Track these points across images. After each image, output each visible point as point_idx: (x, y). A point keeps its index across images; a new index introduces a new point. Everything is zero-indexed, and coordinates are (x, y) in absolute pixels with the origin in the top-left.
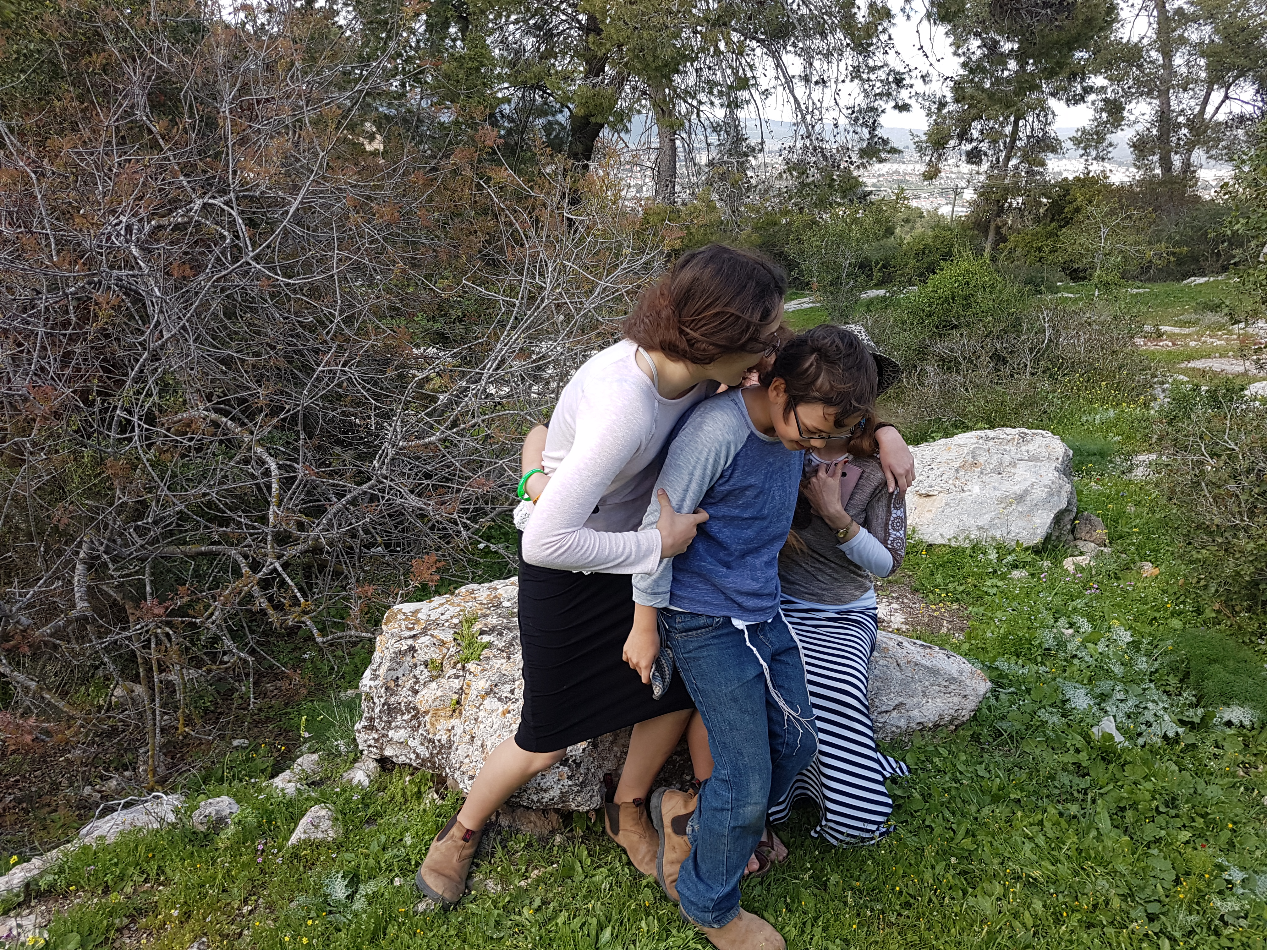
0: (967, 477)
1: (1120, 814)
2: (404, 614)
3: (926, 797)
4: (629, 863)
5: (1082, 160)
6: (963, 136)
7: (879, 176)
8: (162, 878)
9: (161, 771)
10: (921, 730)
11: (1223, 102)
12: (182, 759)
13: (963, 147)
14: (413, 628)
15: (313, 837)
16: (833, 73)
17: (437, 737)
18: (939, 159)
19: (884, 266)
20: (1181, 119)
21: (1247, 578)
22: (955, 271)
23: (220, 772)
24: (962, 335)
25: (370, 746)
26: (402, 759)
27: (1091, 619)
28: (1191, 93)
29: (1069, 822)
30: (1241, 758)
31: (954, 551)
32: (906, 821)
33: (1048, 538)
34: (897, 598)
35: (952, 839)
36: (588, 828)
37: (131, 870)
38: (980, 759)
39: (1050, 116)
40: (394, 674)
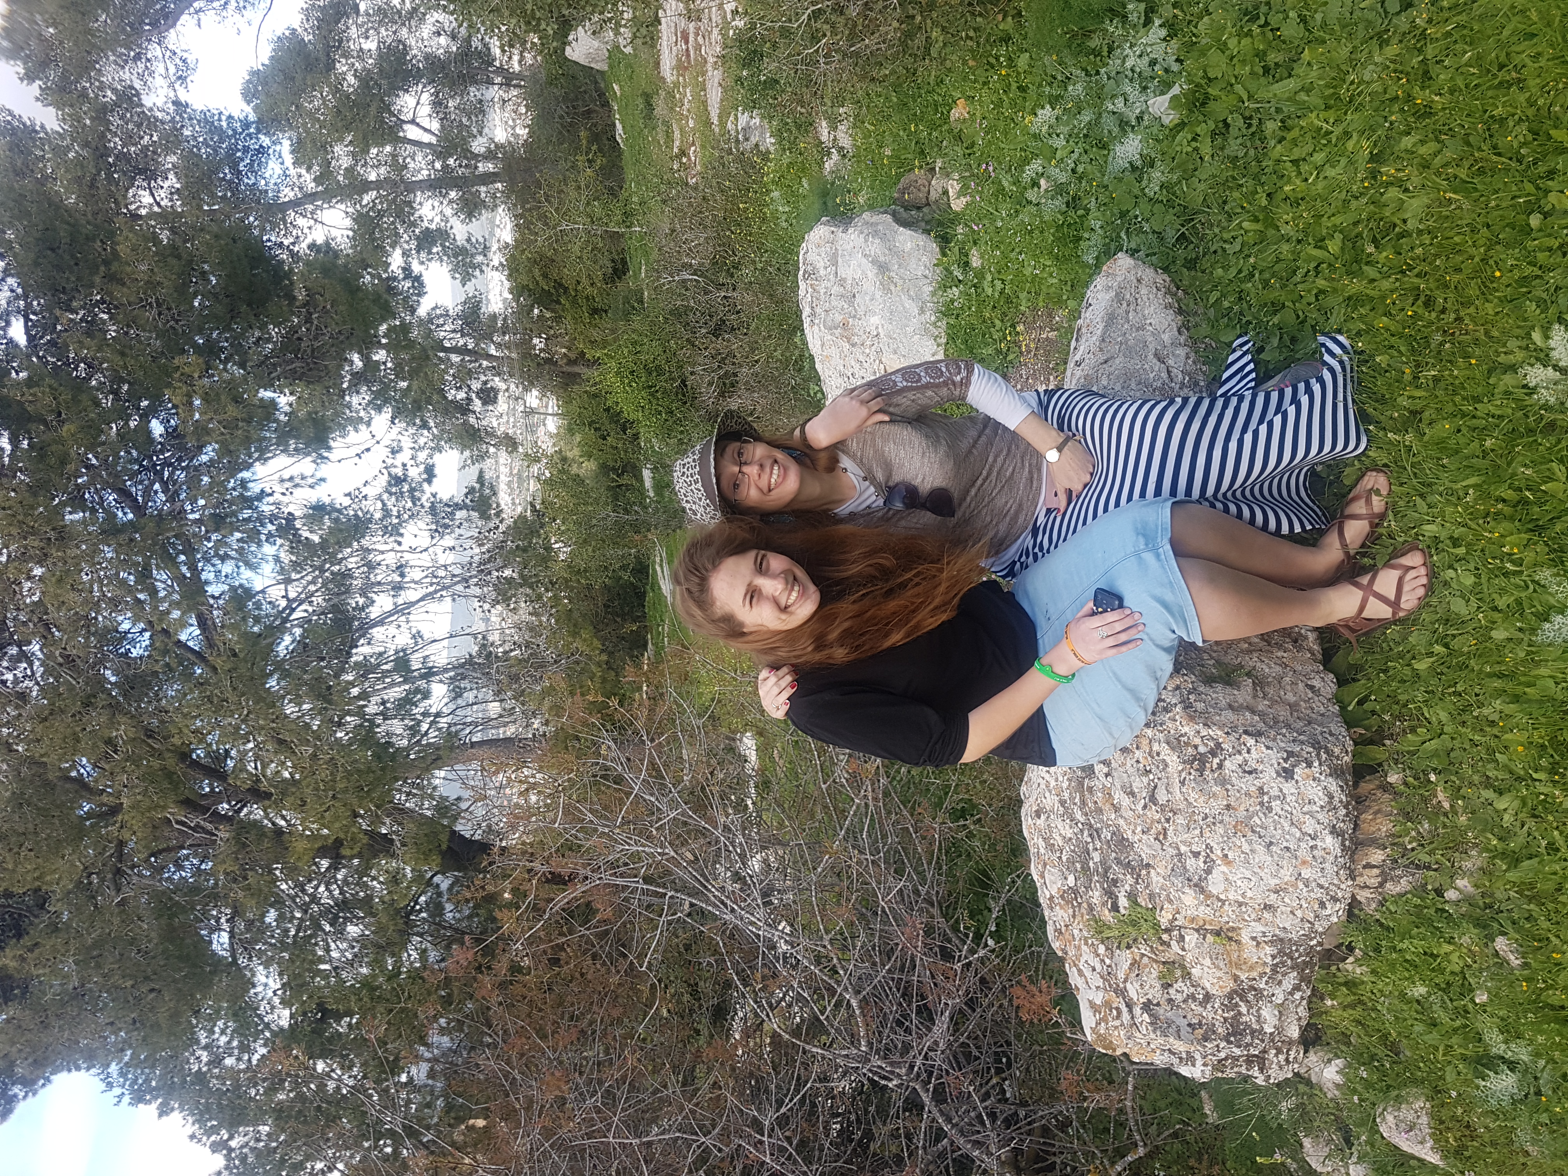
0: (861, 333)
1: (1273, 71)
2: (1098, 1024)
3: (1277, 307)
5: (488, 271)
6: (464, 408)
7: (514, 504)
10: (1188, 329)
11: (418, 125)
13: (478, 409)
14: (1117, 1009)
15: (1428, 1130)
16: (390, 559)
17: (1269, 960)
18: (492, 435)
20: (438, 165)
22: (618, 388)
24: (692, 373)
25: (1287, 1060)
26: (1303, 1012)
27: (1025, 161)
28: (408, 160)
31: (952, 338)
33: (927, 232)
35: (1330, 265)
38: (1220, 251)
39: (438, 312)
40: (1185, 1029)
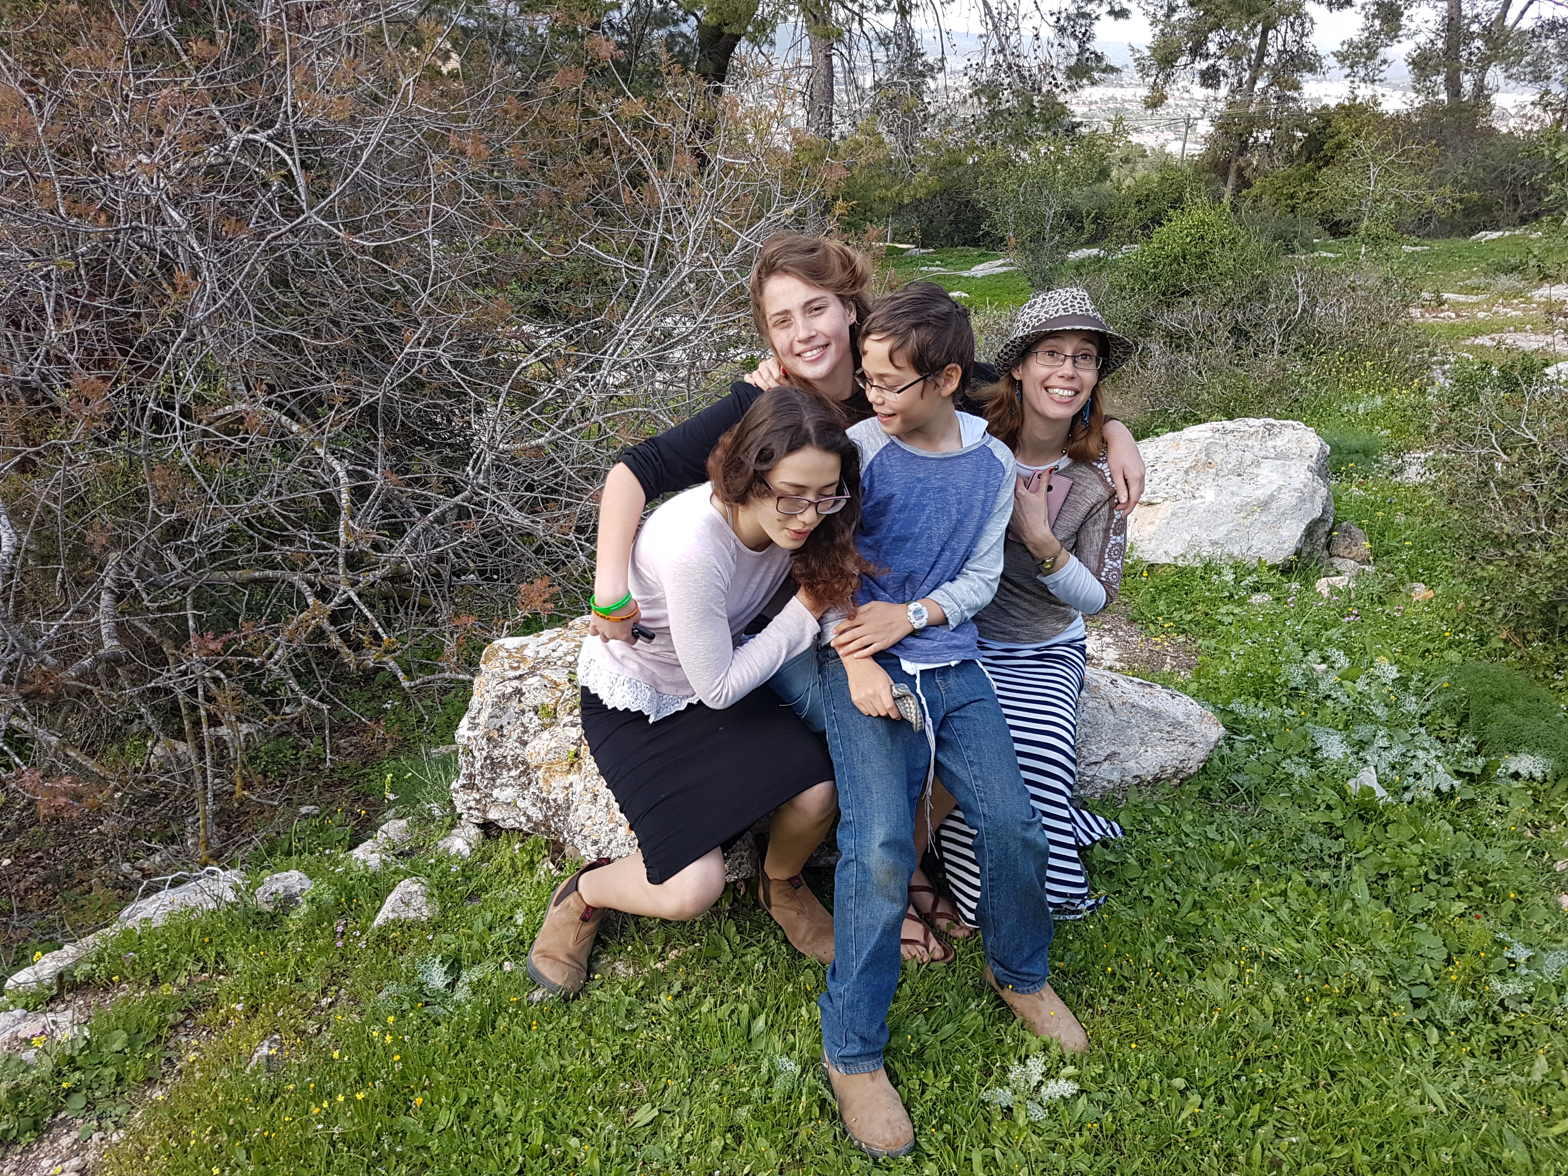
0: (1199, 481)
1: (1381, 882)
2: (507, 650)
3: (1144, 863)
4: (786, 941)
5: (1347, 82)
6: (1197, 51)
7: (1091, 103)
8: (222, 967)
9: (216, 843)
10: (1138, 785)
11: (1530, 3)
12: (239, 829)
13: (1196, 65)
14: (518, 668)
15: (403, 916)
17: (552, 796)
18: (1166, 81)
19: (1096, 218)
20: (1475, 28)
21: (1544, 599)
22: (1187, 222)
23: (286, 845)
24: (1194, 303)
25: (470, 808)
26: (510, 823)
27: (1349, 651)
29: (1318, 893)
30: (1529, 816)
31: (1182, 572)
32: (1120, 892)
33: (1298, 553)
34: (1110, 630)
35: (1176, 913)
36: (735, 900)
37: (184, 957)
38: (1210, 819)
39: (1308, 25)
40: (497, 722)
